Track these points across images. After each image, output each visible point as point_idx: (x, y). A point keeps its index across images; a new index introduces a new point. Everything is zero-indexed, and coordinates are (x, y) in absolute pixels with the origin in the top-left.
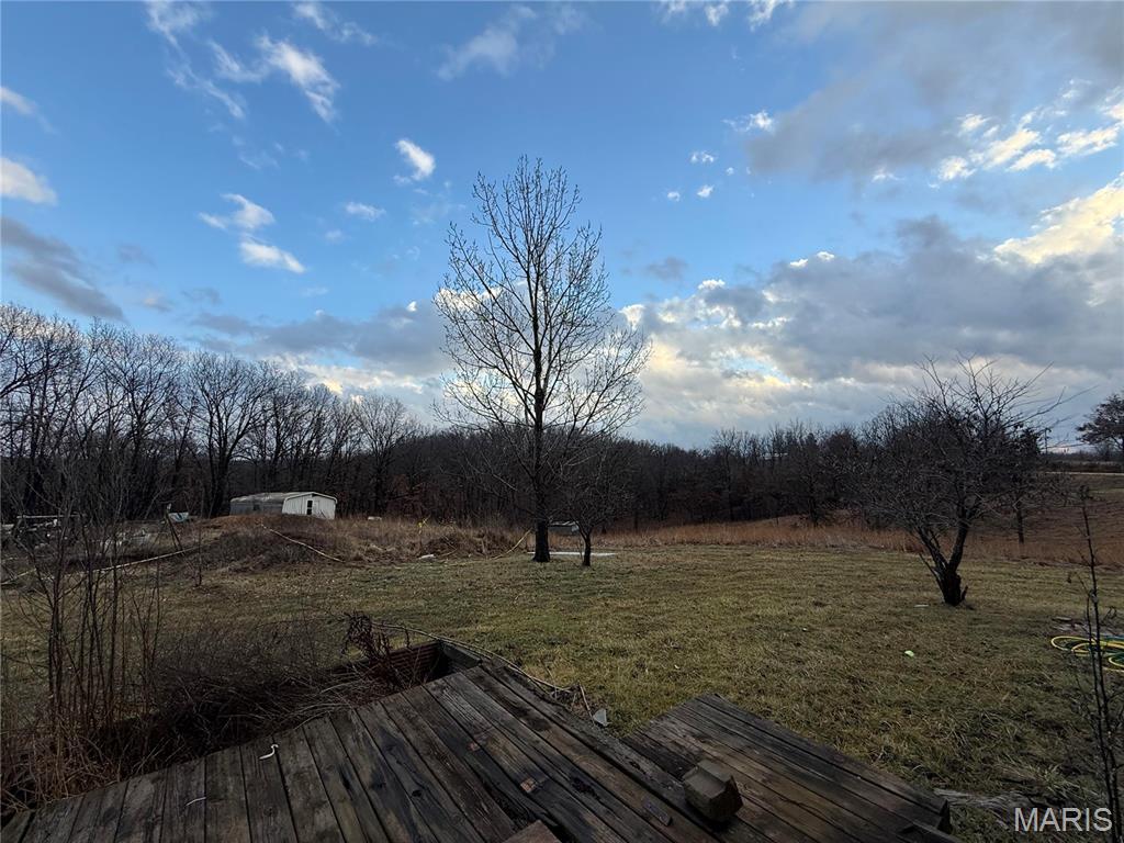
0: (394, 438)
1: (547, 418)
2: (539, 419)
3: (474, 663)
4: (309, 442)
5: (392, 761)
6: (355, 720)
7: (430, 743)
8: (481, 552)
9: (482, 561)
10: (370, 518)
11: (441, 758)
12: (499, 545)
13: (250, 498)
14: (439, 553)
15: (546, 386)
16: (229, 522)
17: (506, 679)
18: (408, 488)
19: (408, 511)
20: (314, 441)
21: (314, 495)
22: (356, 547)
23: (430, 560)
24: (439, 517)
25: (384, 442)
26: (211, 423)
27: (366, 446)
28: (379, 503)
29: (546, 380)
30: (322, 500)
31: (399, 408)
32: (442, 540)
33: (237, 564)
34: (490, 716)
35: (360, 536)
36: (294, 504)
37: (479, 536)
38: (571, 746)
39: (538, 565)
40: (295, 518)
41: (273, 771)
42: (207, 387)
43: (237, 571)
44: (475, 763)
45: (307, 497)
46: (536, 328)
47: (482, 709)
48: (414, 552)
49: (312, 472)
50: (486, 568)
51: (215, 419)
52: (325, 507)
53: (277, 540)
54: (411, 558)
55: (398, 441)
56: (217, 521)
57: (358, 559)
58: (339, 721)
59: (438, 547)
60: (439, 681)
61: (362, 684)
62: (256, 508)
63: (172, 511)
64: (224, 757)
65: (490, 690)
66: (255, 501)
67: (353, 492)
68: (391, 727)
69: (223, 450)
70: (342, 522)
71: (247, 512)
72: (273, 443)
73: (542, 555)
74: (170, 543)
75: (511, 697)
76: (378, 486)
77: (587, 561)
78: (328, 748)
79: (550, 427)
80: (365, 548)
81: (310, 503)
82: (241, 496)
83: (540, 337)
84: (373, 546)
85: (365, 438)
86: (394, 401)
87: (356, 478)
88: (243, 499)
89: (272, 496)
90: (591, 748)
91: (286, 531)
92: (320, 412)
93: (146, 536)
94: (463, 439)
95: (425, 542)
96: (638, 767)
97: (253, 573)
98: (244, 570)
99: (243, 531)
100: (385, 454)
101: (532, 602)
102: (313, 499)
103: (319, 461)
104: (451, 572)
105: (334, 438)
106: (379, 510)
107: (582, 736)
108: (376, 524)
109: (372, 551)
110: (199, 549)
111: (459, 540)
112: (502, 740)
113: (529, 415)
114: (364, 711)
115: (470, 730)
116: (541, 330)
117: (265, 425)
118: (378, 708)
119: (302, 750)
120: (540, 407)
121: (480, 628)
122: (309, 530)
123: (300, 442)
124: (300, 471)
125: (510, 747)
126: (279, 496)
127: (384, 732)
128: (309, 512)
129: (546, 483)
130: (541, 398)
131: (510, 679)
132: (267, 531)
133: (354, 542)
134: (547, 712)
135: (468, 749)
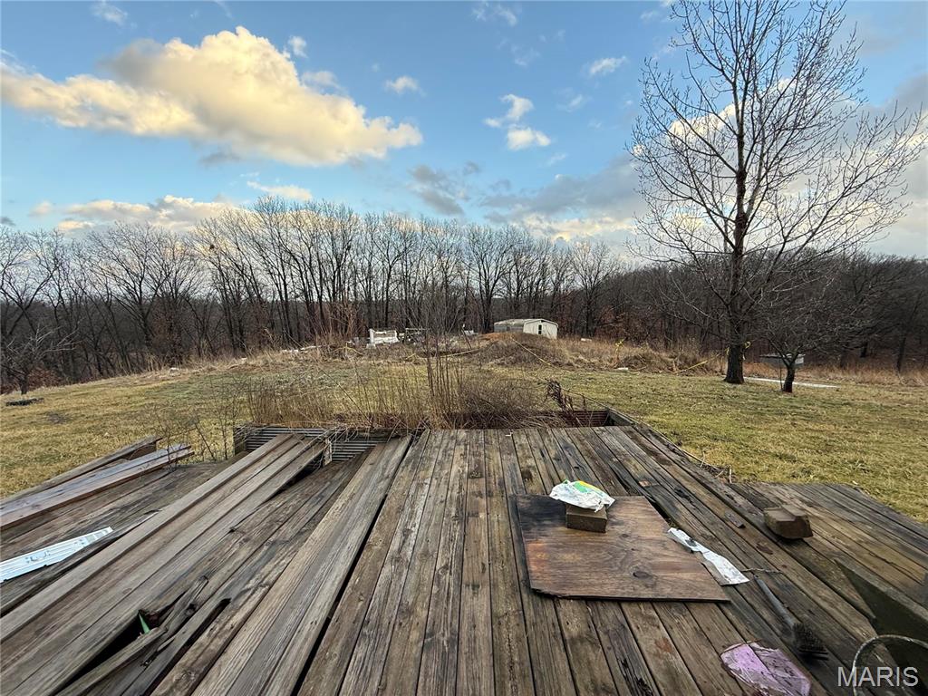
0: (601, 276)
1: (749, 243)
2: (738, 248)
3: (628, 424)
4: (538, 284)
5: (567, 453)
6: (550, 433)
7: (589, 451)
8: (672, 370)
9: (671, 376)
10: (582, 339)
11: (593, 459)
12: (688, 366)
13: (504, 322)
14: (633, 367)
15: (750, 209)
16: (493, 336)
17: (649, 436)
18: (613, 317)
19: (613, 336)
20: (541, 282)
21: (542, 321)
22: (569, 356)
23: (625, 372)
24: (638, 341)
25: (593, 279)
26: (480, 273)
27: (579, 284)
28: (590, 328)
29: (751, 202)
30: (548, 325)
31: (602, 251)
32: (635, 357)
33: (499, 361)
34: (630, 450)
35: (572, 350)
36: (531, 326)
37: (671, 357)
38: (684, 477)
39: (727, 385)
40: (530, 336)
41: (510, 441)
42: (476, 249)
43: (499, 364)
44: (613, 466)
45: (538, 322)
46: (741, 144)
47: (626, 446)
48: (612, 364)
49: (541, 304)
50: (673, 382)
51: (482, 270)
52: (551, 329)
53: (519, 348)
54: (609, 368)
55: (604, 278)
56: (487, 336)
57: (569, 364)
58: (542, 433)
59: (631, 363)
60: (602, 428)
61: (557, 419)
62: (508, 329)
63: (465, 329)
64: (491, 432)
65: (635, 438)
66: (507, 325)
67: (570, 320)
68: (569, 440)
69: (487, 290)
70: (561, 341)
71: (504, 331)
72: (515, 285)
73: (735, 377)
74: (466, 347)
75: (649, 445)
76: (588, 315)
77: (788, 388)
78: (535, 440)
79: (752, 252)
80: (575, 358)
81: (540, 327)
82: (499, 321)
83: (745, 153)
84: (581, 357)
85: (578, 277)
86: (600, 244)
87: (571, 308)
88: (501, 323)
89: (516, 322)
90: (699, 481)
91: (524, 342)
92: (544, 259)
93: (455, 342)
94: (666, 272)
95: (622, 358)
96: (733, 499)
97: (507, 366)
98: (503, 364)
99: (501, 342)
100: (593, 289)
101: (710, 410)
102: (541, 324)
103: (545, 296)
104: (638, 381)
105: (554, 278)
106: (589, 333)
107: (694, 474)
108: (586, 344)
109: (580, 361)
110: (479, 350)
111: (651, 358)
112: (634, 462)
113: (728, 244)
114: (555, 431)
115: (614, 453)
116: (747, 146)
117: (510, 273)
118: (563, 431)
119: (524, 438)
120: (740, 233)
121: (653, 418)
122: (539, 344)
123: (532, 283)
124: (532, 304)
125: (638, 466)
126: (521, 321)
127: (564, 441)
128: (540, 332)
129: (744, 310)
130: (742, 222)
131: (652, 437)
132: (514, 343)
133: (567, 353)
134: (673, 458)
135: (611, 460)
